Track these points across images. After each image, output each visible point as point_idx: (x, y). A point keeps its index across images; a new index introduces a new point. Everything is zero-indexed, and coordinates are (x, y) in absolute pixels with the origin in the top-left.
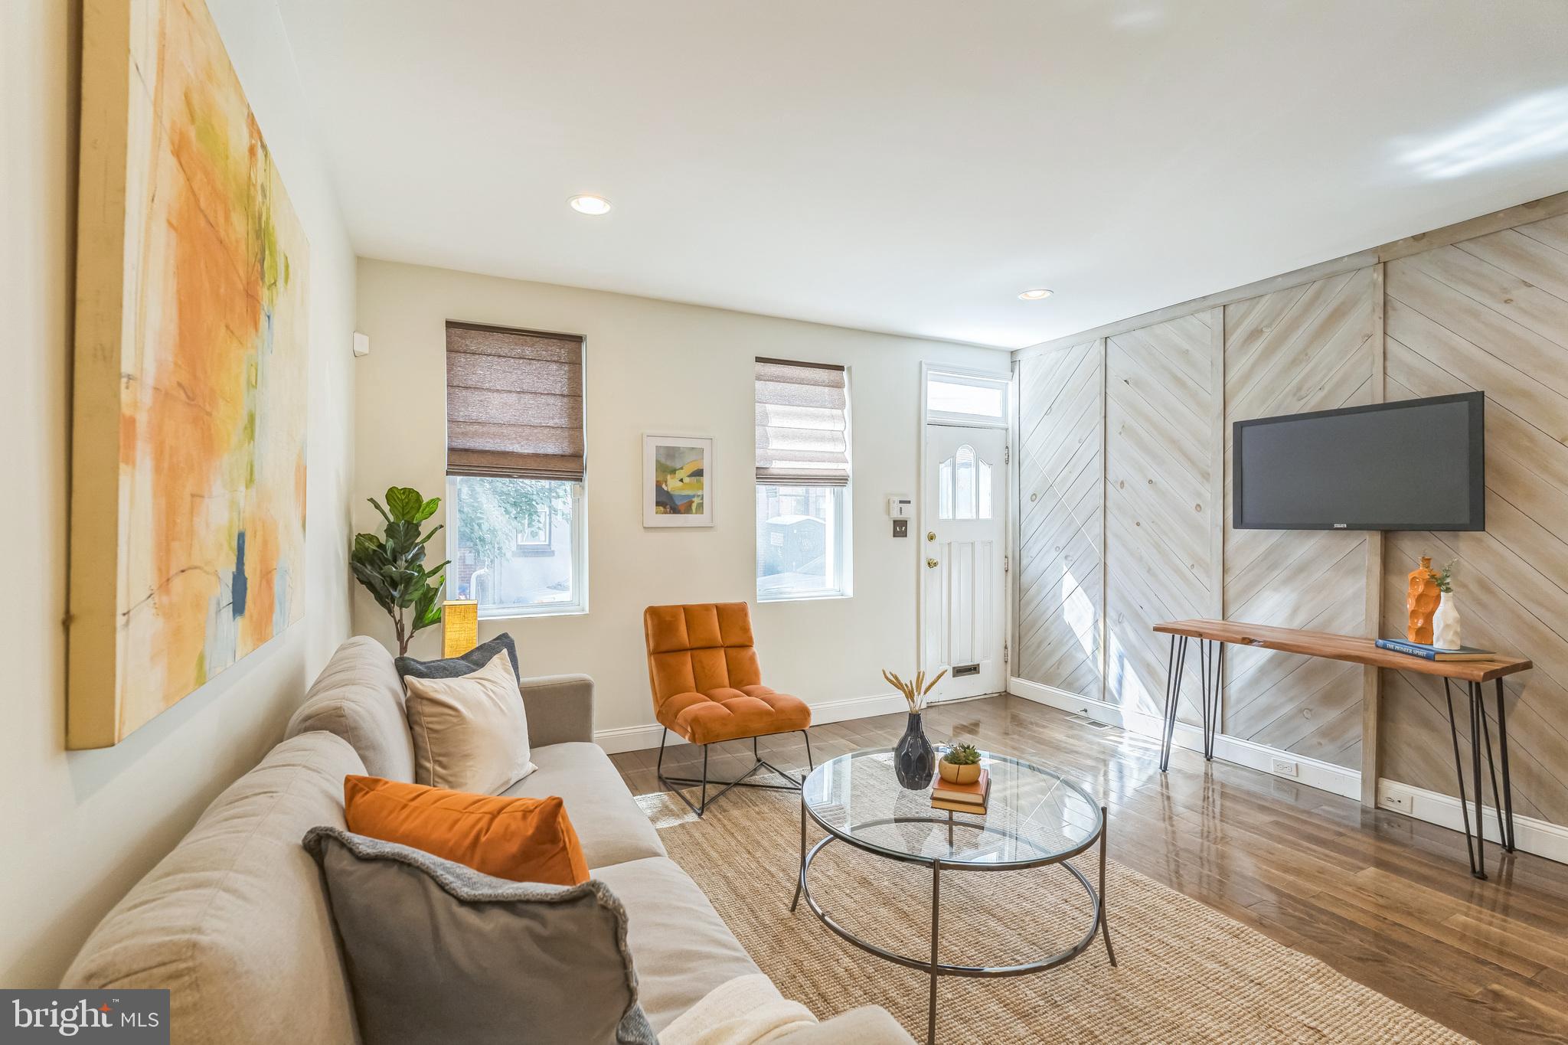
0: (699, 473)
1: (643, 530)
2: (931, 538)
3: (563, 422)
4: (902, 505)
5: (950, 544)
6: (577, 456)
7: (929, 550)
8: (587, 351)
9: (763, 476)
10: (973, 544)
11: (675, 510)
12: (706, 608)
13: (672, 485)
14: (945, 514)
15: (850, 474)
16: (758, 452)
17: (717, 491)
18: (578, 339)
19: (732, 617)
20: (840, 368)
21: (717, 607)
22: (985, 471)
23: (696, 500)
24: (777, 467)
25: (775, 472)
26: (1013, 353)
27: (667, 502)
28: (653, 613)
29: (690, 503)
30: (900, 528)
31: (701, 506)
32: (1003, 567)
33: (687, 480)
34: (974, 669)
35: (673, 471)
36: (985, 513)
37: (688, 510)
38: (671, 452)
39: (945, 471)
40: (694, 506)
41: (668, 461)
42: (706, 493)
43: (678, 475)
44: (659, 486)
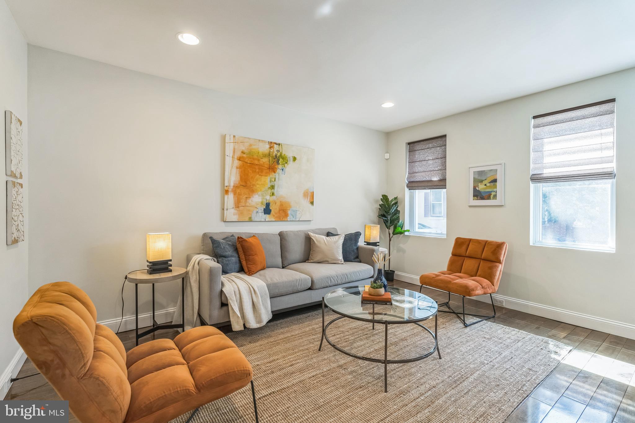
0: (495, 181)
6: (444, 180)
9: (536, 179)
11: (482, 198)
13: (481, 187)
15: (615, 170)
16: (533, 166)
18: (445, 136)
23: (493, 194)
24: (547, 172)
25: (545, 175)
27: (478, 195)
29: (490, 195)
31: (495, 196)
33: (488, 185)
35: (482, 181)
37: (489, 198)
38: (481, 173)
40: (492, 196)
41: (480, 176)
42: (498, 189)
43: (485, 182)
44: (475, 188)
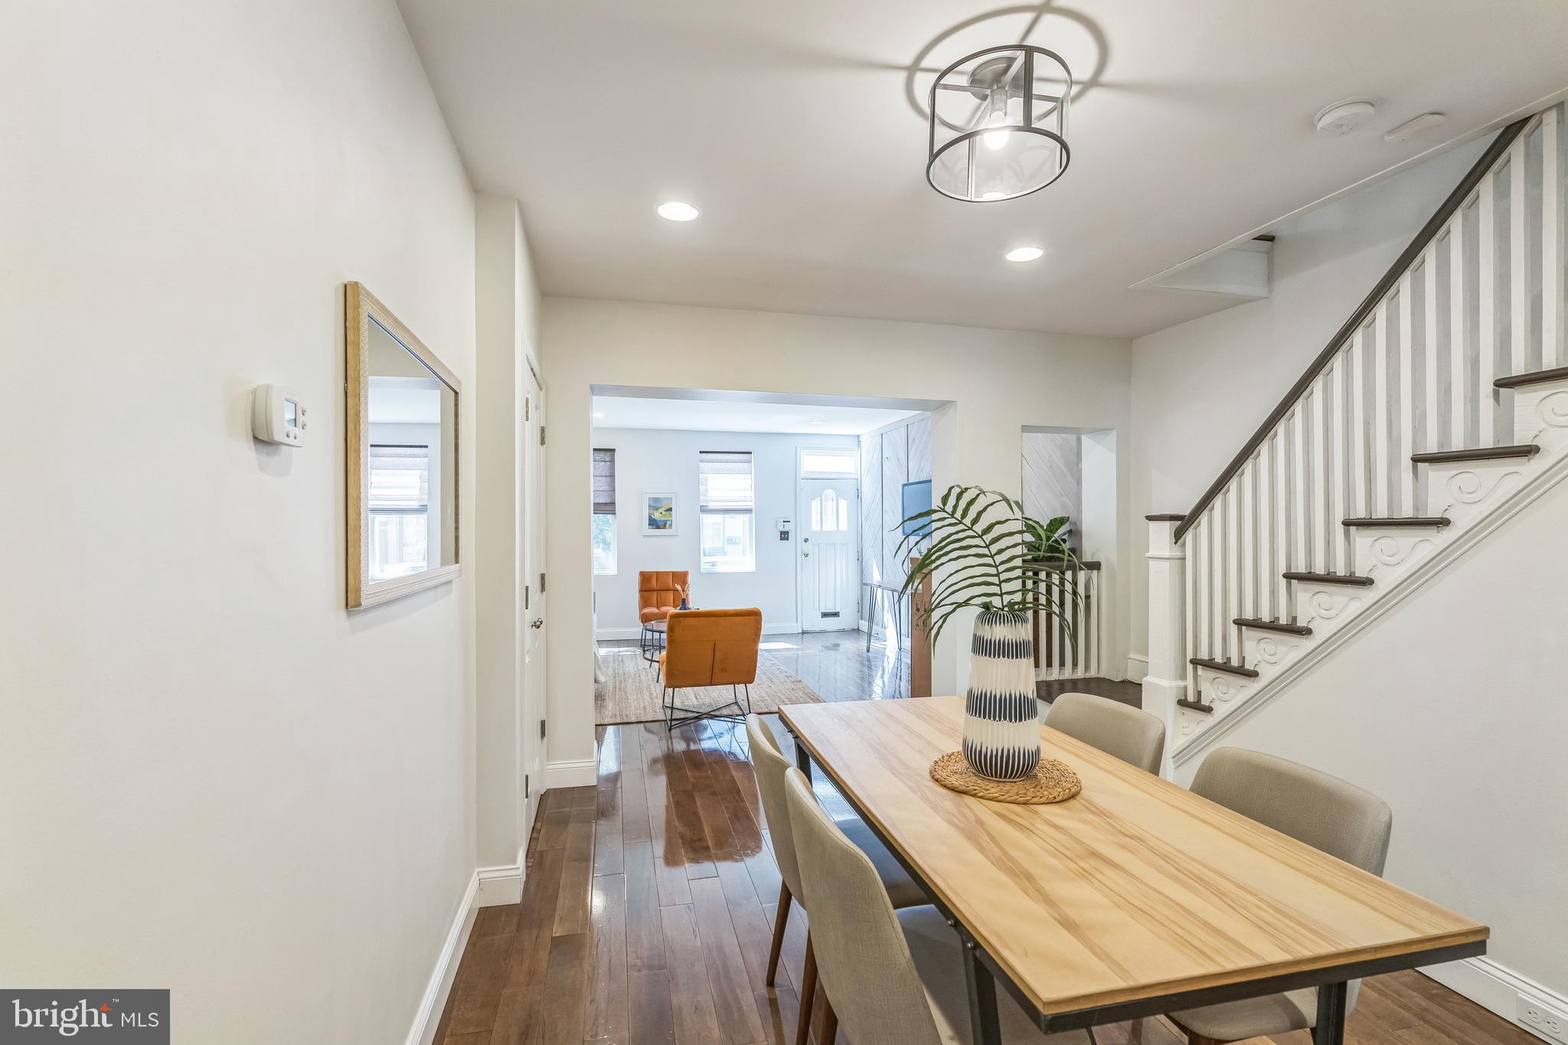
0: (670, 510)
1: (642, 537)
2: (806, 540)
3: (607, 488)
4: (785, 523)
5: (819, 544)
6: (613, 503)
7: (807, 547)
8: (617, 454)
9: (704, 510)
10: (835, 544)
11: (658, 527)
12: (667, 573)
13: (657, 516)
14: (815, 527)
15: (753, 507)
16: (701, 498)
17: (678, 517)
18: (613, 450)
19: (681, 578)
20: (750, 453)
21: (673, 572)
22: (843, 505)
23: (669, 523)
24: (712, 505)
25: (710, 508)
26: (858, 436)
27: (654, 524)
28: (642, 574)
29: (666, 524)
30: (784, 535)
31: (671, 525)
32: (857, 557)
33: (664, 513)
34: (836, 614)
35: (657, 509)
36: (844, 526)
37: (664, 527)
38: (656, 500)
39: (815, 505)
40: (667, 525)
41: (655, 504)
42: (673, 518)
43: (660, 511)
44: (650, 516)
